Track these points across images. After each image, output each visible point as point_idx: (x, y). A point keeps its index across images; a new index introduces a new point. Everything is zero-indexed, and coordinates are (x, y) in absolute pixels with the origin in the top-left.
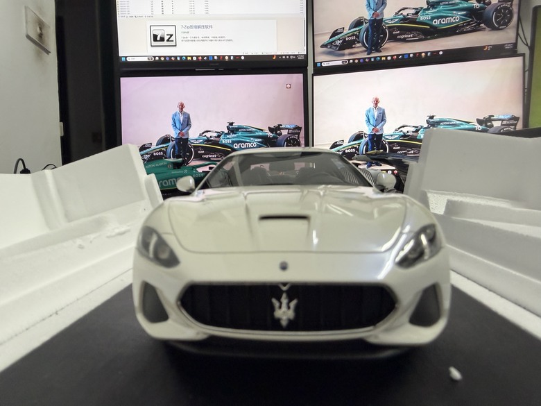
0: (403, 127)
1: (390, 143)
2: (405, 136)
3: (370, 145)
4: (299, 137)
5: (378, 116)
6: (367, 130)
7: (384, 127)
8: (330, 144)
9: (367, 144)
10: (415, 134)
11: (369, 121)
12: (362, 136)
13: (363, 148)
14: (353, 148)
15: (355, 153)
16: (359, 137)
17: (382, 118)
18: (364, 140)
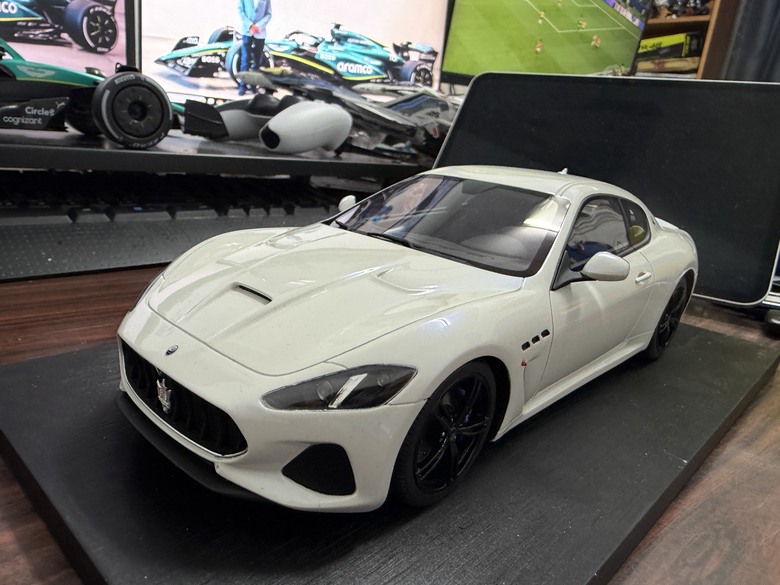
0: (297, 33)
1: (276, 58)
2: (298, 50)
3: (245, 55)
4: (113, 11)
5: (260, 5)
6: (240, 27)
7: (267, 27)
8: (173, 40)
9: (239, 52)
10: (313, 50)
11: (244, 9)
12: (232, 36)
13: (233, 59)
14: (215, 55)
15: (219, 65)
16: (225, 37)
17: (265, 11)
18: (236, 44)
